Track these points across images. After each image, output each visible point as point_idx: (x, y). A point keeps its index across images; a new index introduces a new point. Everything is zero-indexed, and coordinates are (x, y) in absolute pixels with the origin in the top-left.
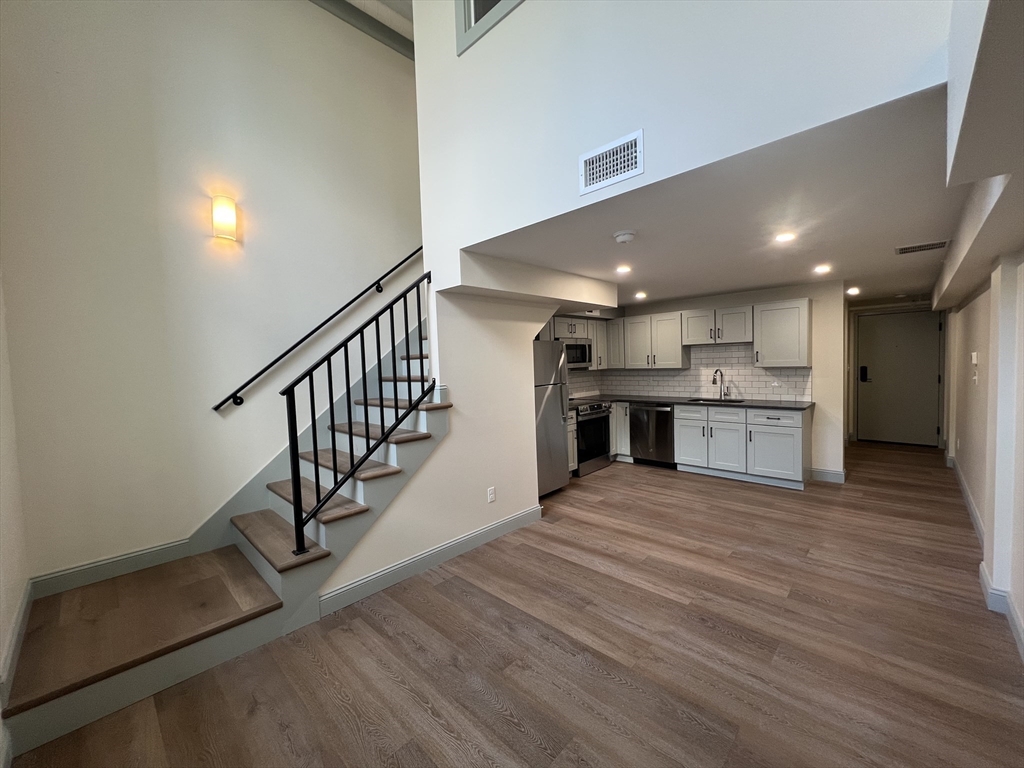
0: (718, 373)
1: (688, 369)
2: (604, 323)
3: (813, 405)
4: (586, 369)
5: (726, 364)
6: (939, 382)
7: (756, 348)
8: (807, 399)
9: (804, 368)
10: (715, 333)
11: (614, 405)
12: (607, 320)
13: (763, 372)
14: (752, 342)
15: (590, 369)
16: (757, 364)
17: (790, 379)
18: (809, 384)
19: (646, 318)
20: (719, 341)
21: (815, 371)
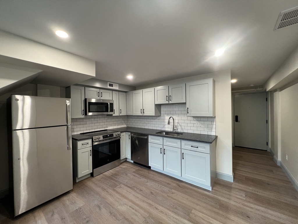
0: (171, 118)
1: (160, 116)
2: (125, 93)
3: (216, 137)
4: (111, 115)
5: (176, 114)
6: (267, 123)
7: (188, 106)
8: (213, 134)
9: (211, 117)
10: (169, 98)
11: (122, 134)
12: (126, 92)
13: (192, 119)
14: (186, 103)
15: (114, 115)
16: (188, 115)
17: (205, 123)
18: (214, 126)
19: (140, 91)
20: (170, 102)
21: (217, 119)
